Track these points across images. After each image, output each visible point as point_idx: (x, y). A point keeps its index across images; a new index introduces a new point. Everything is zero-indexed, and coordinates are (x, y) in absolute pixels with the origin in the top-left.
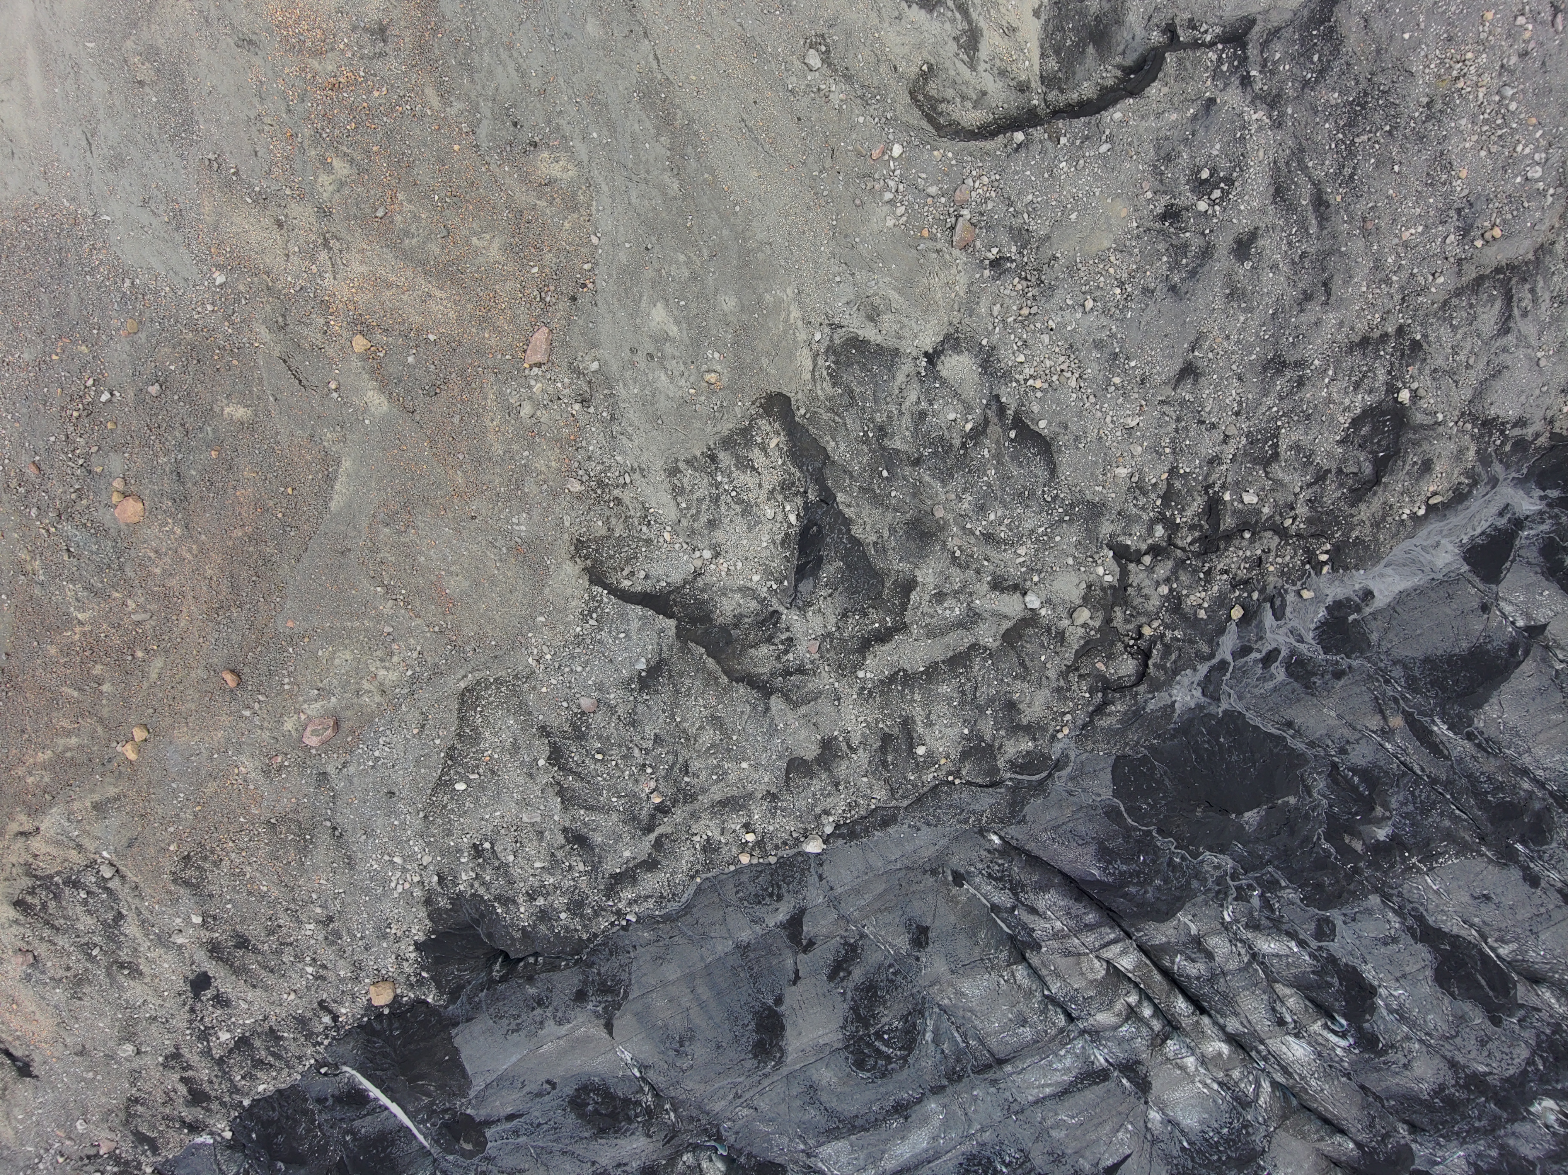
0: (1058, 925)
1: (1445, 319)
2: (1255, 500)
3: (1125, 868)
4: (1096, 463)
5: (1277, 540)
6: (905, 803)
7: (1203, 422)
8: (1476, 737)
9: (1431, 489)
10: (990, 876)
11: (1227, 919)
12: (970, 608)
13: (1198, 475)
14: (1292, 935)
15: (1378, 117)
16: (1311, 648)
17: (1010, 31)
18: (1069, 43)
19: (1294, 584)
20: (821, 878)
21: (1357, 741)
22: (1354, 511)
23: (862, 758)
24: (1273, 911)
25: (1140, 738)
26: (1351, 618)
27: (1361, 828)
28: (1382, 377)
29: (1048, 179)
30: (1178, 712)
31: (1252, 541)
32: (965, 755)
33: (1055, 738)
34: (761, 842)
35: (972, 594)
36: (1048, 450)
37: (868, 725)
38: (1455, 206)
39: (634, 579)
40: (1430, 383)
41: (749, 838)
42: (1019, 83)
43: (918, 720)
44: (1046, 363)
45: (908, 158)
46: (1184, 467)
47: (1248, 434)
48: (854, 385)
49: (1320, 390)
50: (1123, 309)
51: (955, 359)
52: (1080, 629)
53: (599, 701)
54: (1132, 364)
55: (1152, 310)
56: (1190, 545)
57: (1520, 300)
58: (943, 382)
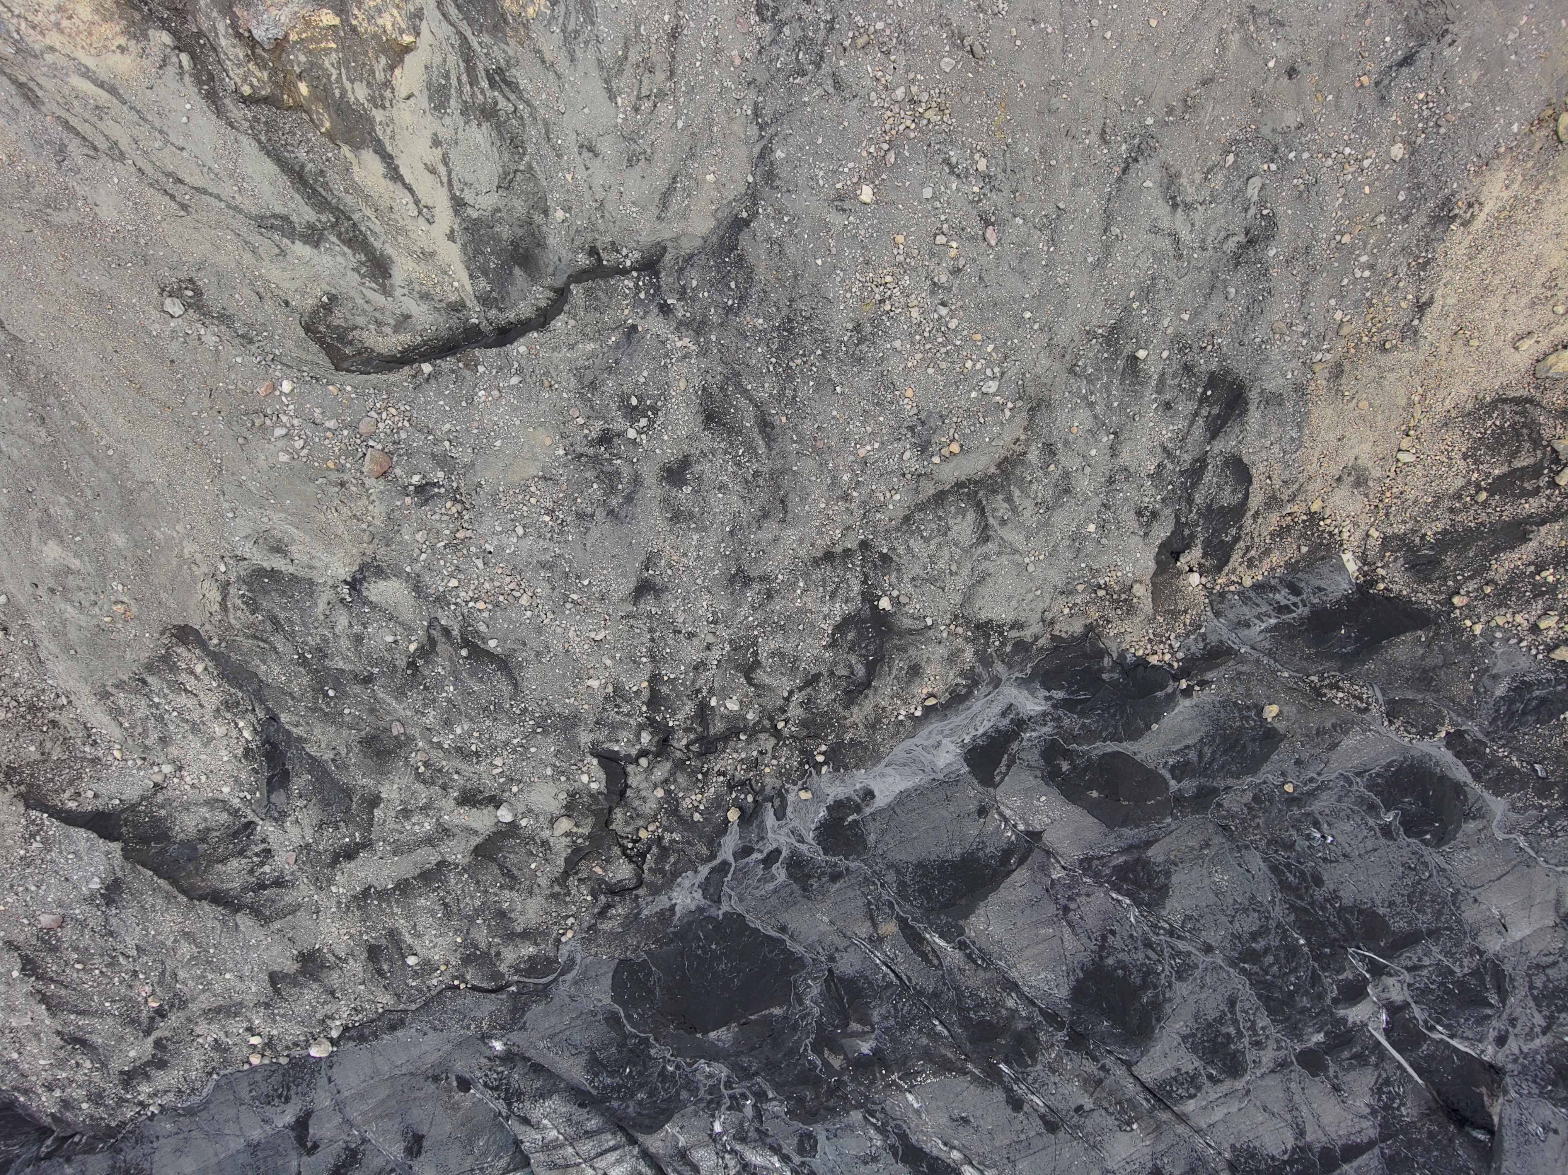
0: (554, 1133)
1: (913, 533)
2: (736, 708)
3: (609, 1081)
4: (564, 675)
5: (773, 741)
6: (414, 1007)
7: (680, 632)
8: (968, 947)
9: (925, 691)
10: (486, 1085)
11: (718, 1128)
12: (439, 824)
13: (684, 680)
14: (776, 1150)
15: (807, 341)
16: (811, 849)
17: (427, 256)
18: (492, 266)
19: (795, 784)
20: (330, 1080)
21: (846, 949)
22: (847, 713)
23: (356, 967)
25: (639, 943)
26: (850, 819)
28: (856, 587)
29: (466, 408)
30: (678, 915)
31: (749, 742)
32: (466, 961)
33: (559, 941)
34: (270, 1043)
35: (440, 810)
36: (507, 667)
37: (351, 936)
38: (906, 424)
39: (80, 799)
40: (911, 590)
41: (255, 1040)
42: (449, 305)
43: (404, 931)
44: (487, 586)
45: (301, 394)
46: (668, 674)
47: (731, 642)
48: (277, 611)
49: (793, 601)
50: (561, 533)
51: (382, 585)
52: (563, 839)
53: (63, 917)
54: (586, 582)
55: (595, 533)
56: (687, 746)
57: (994, 510)
58: (374, 606)
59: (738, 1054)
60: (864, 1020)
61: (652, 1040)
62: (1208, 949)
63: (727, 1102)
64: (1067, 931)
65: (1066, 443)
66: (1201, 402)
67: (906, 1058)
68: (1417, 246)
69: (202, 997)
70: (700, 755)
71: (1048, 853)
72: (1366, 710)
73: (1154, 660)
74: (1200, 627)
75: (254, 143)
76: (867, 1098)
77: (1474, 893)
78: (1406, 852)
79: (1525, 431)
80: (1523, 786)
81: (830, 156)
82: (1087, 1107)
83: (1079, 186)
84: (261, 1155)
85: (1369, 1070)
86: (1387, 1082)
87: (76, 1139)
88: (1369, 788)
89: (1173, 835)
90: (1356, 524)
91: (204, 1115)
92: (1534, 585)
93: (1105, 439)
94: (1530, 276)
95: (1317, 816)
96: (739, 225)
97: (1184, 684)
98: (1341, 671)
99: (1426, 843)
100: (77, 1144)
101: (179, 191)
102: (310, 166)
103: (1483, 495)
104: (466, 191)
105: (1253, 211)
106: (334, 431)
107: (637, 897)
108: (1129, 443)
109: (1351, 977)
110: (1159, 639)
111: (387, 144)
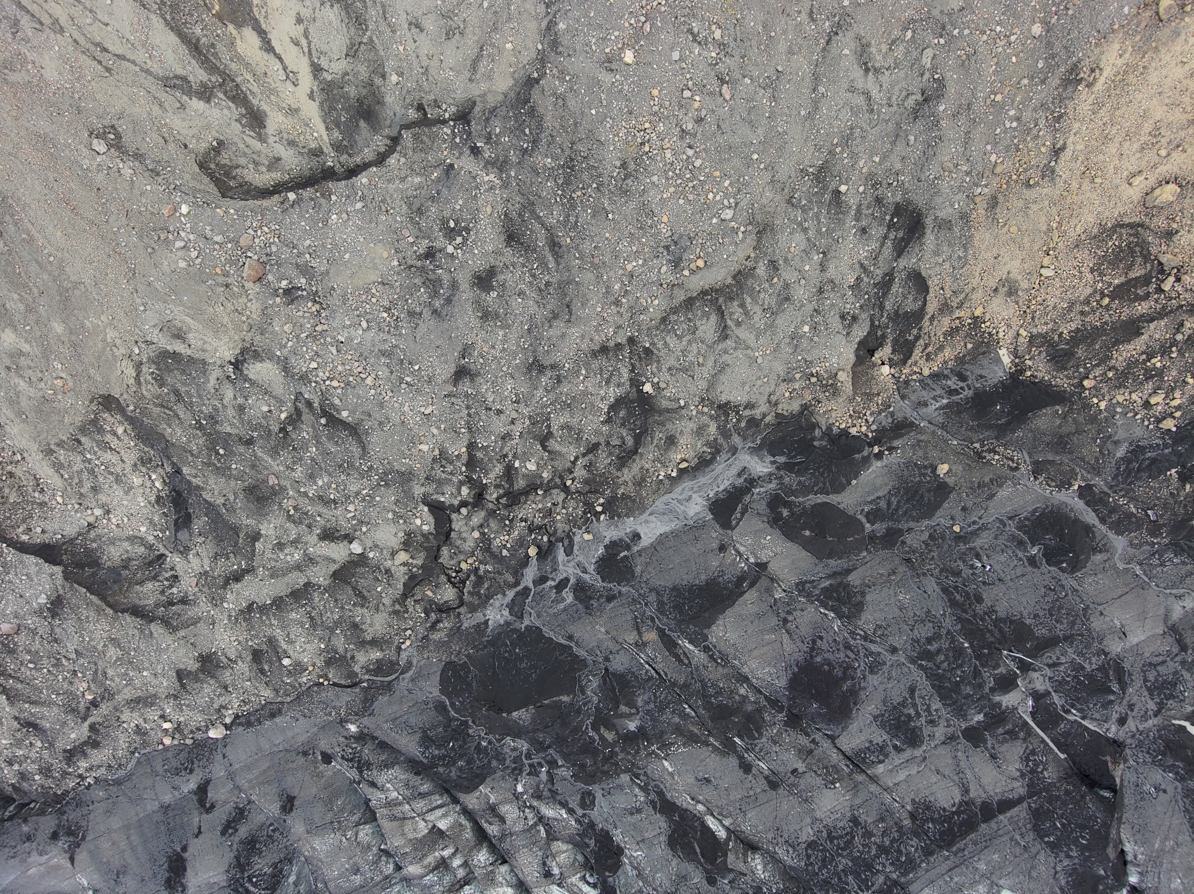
0: (395, 794)
1: (669, 331)
2: (534, 468)
4: (401, 441)
5: (563, 495)
6: (289, 699)
7: (490, 409)
9: (679, 457)
10: (343, 757)
11: (520, 788)
12: (305, 554)
13: (494, 447)
14: (564, 805)
15: (585, 176)
16: (592, 577)
17: (293, 111)
18: (343, 119)
19: (580, 529)
20: (224, 756)
21: (617, 652)
22: (619, 474)
23: (243, 667)
24: (553, 784)
25: (461, 648)
26: (622, 555)
27: (615, 721)
28: (625, 374)
29: (322, 228)
30: (491, 627)
31: (544, 496)
32: (329, 663)
33: (400, 648)
34: (178, 728)
35: (306, 543)
36: (356, 433)
37: (240, 643)
38: (662, 244)
39: (31, 533)
40: (668, 378)
41: (167, 725)
42: (310, 150)
43: (280, 638)
44: (340, 368)
45: (195, 215)
46: (482, 442)
47: (530, 417)
48: (178, 385)
49: (577, 385)
50: (396, 327)
51: (258, 366)
52: (402, 568)
53: (19, 626)
54: (416, 367)
55: (423, 328)
56: (497, 499)
57: (732, 314)
58: (252, 383)
59: (535, 731)
60: (631, 704)
61: (470, 723)
62: (894, 650)
63: (527, 769)
64: (786, 637)
65: (786, 260)
66: (889, 227)
67: (663, 733)
68: (1053, 103)
69: (126, 690)
70: (507, 506)
71: (772, 580)
72: (1017, 469)
73: (853, 431)
74: (890, 407)
75: (161, 20)
76: (633, 764)
77: (1100, 608)
78: (1047, 577)
79: (1137, 249)
80: (1139, 527)
81: (600, 26)
82: (800, 770)
83: (794, 54)
84: (171, 814)
85: (1019, 743)
86: (1033, 752)
87: (32, 806)
88: (1019, 528)
89: (868, 565)
90: (1009, 326)
91: (129, 784)
92: (1146, 370)
93: (816, 257)
94: (1139, 127)
95: (979, 550)
96: (530, 83)
97: (876, 449)
98: (997, 438)
99: (1062, 570)
100: (32, 809)
101: (105, 57)
102: (203, 40)
103: (1106, 301)
104: (322, 58)
105: (927, 75)
106: (220, 244)
107: (459, 614)
108: (834, 260)
109: (1004, 672)
110: (857, 415)
111: (262, 22)
